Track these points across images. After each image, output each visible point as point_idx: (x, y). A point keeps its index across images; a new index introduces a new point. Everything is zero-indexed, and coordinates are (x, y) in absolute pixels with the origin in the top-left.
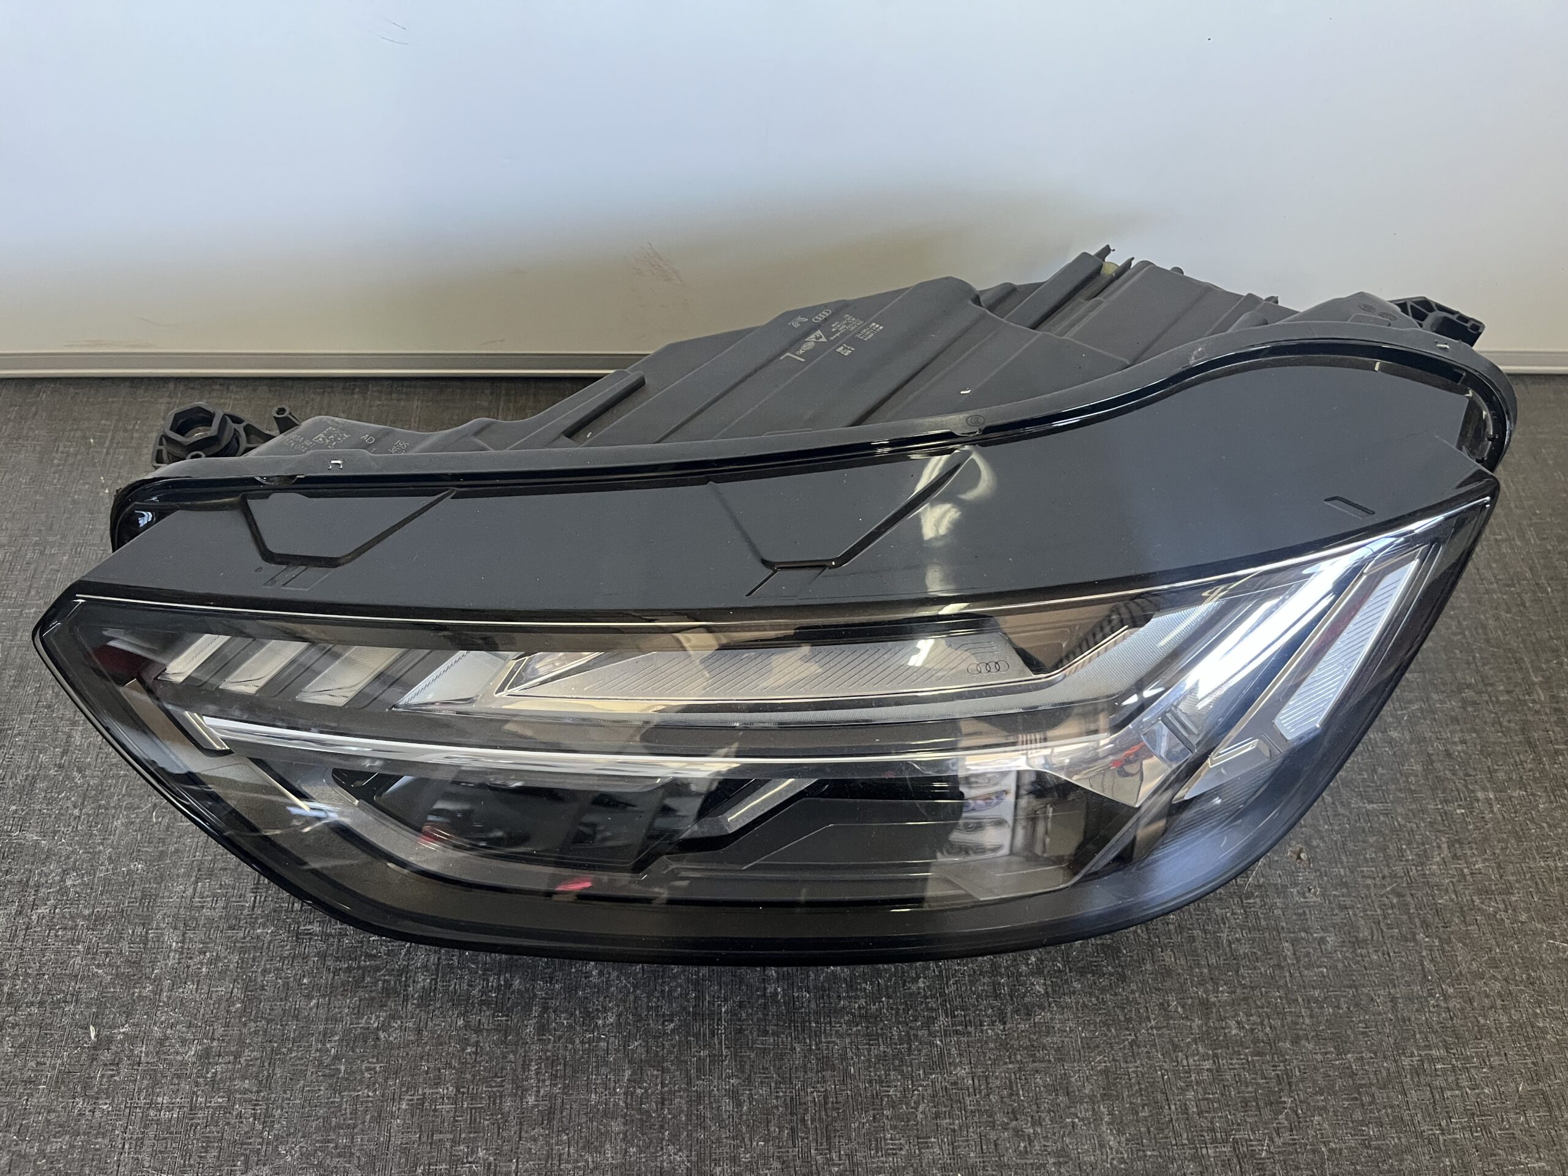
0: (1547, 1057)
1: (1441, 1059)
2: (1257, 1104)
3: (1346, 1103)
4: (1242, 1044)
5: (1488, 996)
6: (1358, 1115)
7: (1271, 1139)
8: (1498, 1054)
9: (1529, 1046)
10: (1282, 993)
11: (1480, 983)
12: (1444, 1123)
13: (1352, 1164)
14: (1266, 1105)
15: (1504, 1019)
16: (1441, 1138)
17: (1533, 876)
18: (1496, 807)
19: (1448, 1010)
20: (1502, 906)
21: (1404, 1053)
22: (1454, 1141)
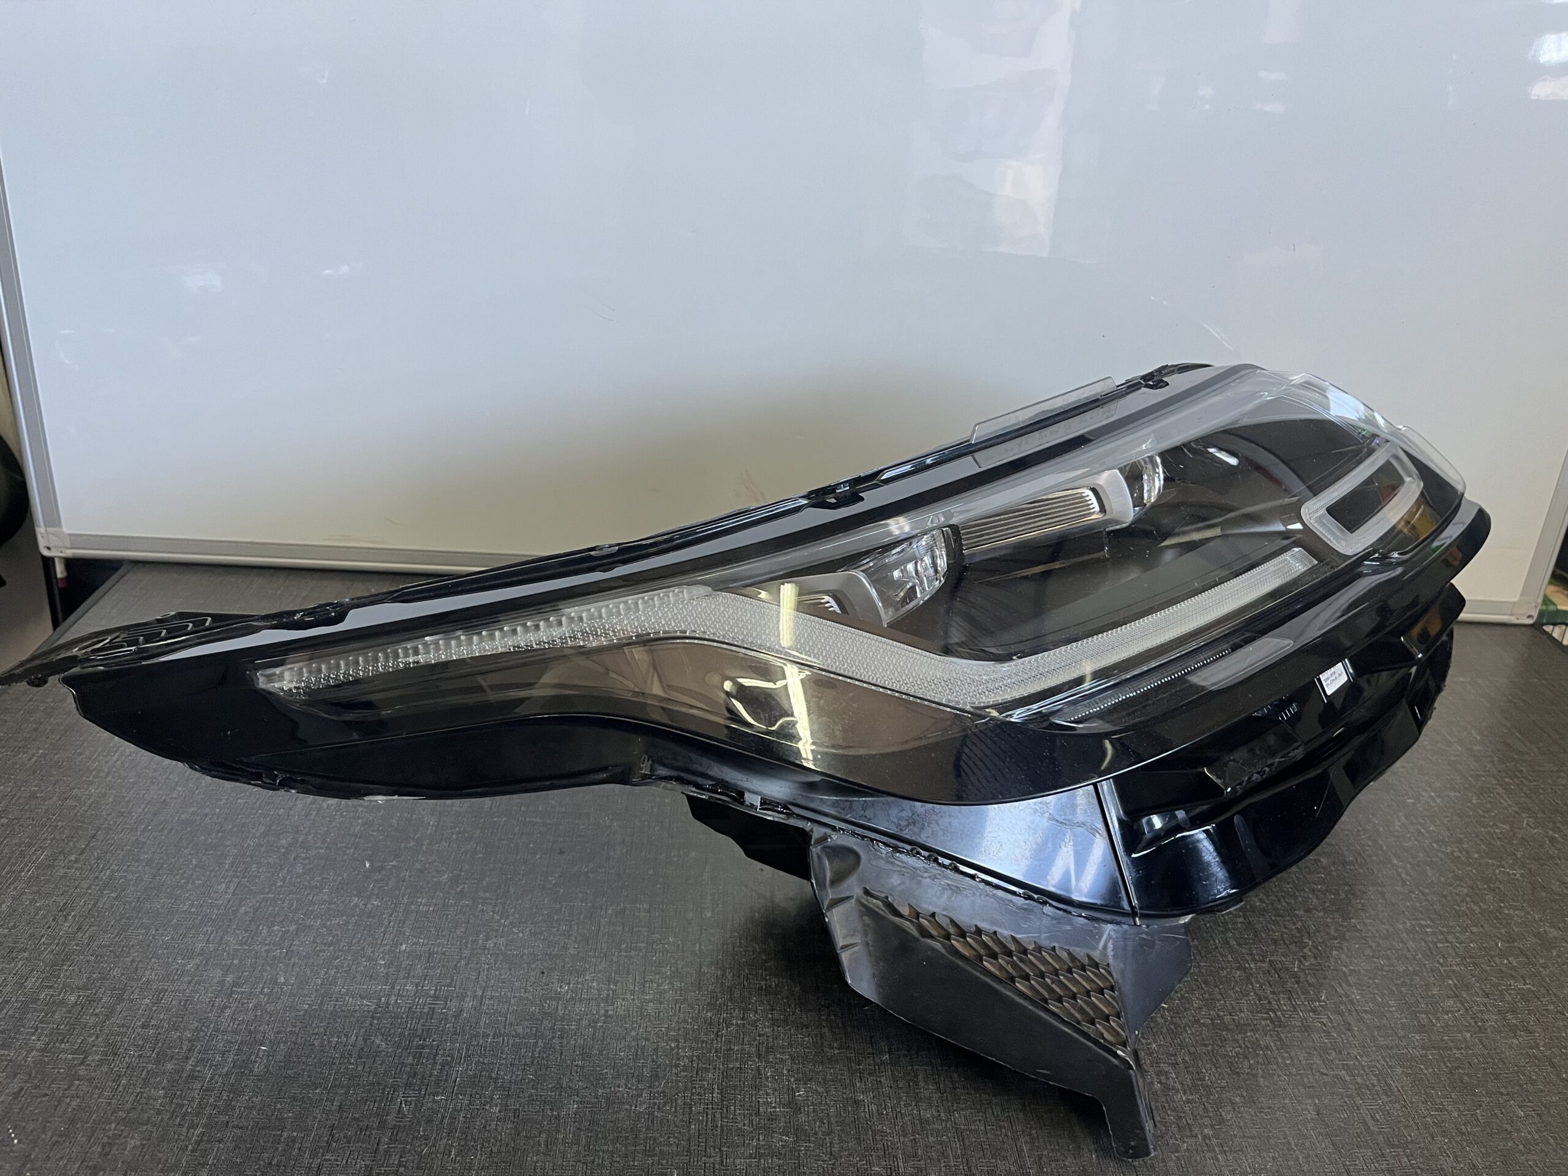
0: (1516, 930)
1: (1428, 926)
2: (1285, 943)
3: (1357, 946)
4: (1265, 910)
5: (1459, 895)
6: (1368, 952)
7: (1300, 961)
8: (1477, 926)
9: (1501, 924)
10: (1291, 885)
11: (1451, 888)
12: (1441, 960)
13: (1370, 978)
14: (1291, 943)
15: (1476, 908)
16: (1442, 970)
17: (1477, 836)
18: (1438, 801)
19: (1427, 900)
20: (1456, 849)
21: (1397, 921)
22: (1454, 971)
